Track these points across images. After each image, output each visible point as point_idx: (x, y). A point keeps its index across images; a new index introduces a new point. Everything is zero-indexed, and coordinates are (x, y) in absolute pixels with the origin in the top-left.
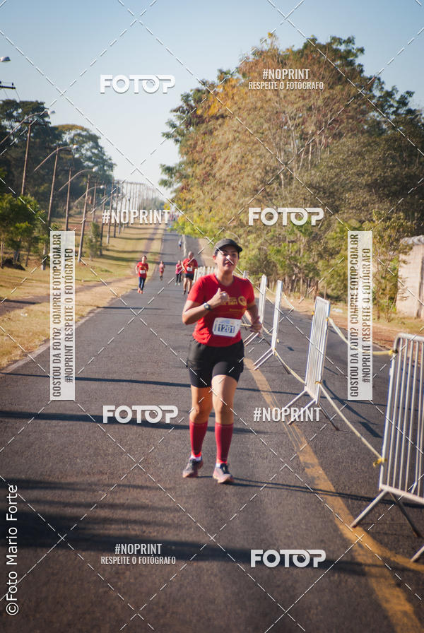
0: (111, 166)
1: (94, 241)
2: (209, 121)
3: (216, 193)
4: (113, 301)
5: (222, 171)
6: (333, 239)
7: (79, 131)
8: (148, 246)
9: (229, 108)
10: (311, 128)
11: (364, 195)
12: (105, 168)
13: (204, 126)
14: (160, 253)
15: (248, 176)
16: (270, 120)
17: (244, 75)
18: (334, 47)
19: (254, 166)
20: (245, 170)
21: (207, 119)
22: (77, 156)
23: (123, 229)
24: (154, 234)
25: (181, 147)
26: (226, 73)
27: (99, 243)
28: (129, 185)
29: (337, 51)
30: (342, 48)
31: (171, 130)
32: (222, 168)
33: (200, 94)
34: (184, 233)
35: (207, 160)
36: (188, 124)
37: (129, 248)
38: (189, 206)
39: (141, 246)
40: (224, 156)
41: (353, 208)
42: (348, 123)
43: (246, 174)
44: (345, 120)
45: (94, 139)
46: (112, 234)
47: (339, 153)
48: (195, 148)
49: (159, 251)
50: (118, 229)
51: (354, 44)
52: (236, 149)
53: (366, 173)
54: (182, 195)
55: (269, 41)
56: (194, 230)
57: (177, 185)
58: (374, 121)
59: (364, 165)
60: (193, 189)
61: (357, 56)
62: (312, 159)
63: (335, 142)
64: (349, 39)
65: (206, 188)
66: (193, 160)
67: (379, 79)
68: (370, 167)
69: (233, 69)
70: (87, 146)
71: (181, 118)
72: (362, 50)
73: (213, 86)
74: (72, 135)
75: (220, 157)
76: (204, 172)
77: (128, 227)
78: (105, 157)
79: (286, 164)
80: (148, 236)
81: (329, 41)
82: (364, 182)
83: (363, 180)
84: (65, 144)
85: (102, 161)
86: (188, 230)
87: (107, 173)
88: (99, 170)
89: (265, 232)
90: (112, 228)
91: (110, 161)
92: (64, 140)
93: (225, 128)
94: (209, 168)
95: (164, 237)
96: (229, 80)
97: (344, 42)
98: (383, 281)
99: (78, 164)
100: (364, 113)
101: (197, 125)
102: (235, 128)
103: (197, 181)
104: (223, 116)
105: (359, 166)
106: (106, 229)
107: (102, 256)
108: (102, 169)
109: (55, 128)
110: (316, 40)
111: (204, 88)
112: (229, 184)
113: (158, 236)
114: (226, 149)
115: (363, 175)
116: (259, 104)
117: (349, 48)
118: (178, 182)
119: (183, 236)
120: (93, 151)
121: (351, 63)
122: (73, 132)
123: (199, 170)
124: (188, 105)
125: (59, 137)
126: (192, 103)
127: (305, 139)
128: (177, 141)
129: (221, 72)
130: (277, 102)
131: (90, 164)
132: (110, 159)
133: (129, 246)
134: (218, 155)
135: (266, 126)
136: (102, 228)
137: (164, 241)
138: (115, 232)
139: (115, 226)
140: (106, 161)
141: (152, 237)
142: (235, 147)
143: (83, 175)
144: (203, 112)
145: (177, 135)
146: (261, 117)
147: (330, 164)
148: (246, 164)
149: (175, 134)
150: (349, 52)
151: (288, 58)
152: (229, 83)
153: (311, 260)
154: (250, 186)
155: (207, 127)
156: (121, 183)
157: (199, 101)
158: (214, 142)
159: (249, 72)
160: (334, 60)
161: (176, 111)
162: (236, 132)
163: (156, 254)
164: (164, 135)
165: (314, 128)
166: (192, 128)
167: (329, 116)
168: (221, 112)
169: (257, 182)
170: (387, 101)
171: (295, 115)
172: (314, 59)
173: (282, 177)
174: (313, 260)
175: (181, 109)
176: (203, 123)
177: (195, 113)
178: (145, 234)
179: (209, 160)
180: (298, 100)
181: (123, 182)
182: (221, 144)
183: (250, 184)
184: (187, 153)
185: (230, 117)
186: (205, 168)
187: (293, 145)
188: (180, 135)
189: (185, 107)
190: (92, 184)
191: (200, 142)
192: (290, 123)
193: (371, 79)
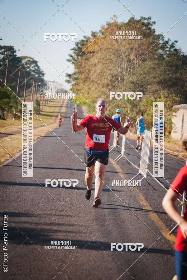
0: (43, 74)
1: (36, 107)
2: (87, 54)
3: (91, 86)
4: (47, 134)
5: (93, 76)
6: (143, 106)
7: (29, 59)
8: (60, 110)
9: (96, 48)
10: (132, 57)
11: (156, 87)
12: (41, 75)
13: (85, 56)
14: (65, 113)
15: (105, 78)
16: (114, 54)
17: (103, 34)
18: (142, 21)
19: (108, 74)
20: (103, 76)
21: (87, 53)
22: (28, 70)
23: (49, 102)
24: (63, 104)
25: (75, 65)
26: (95, 33)
27: (38, 109)
28: (51, 83)
29: (143, 23)
30: (146, 21)
31: (71, 58)
32: (93, 75)
33: (83, 42)
34: (76, 103)
35: (86, 71)
36: (78, 55)
37: (51, 111)
38: (79, 92)
39: (57, 110)
40: (94, 70)
41: (151, 92)
42: (149, 55)
43: (103, 78)
45: (36, 62)
46: (44, 104)
47: (145, 68)
48: (81, 66)
49: (65, 112)
50: (46, 102)
51: (151, 20)
52: (99, 68)
53: (157, 77)
54: (75, 87)
55: (114, 19)
56: (81, 102)
57: (73, 83)
58: (160, 54)
59: (156, 74)
60: (80, 84)
61: (152, 25)
62: (133, 71)
63: (143, 63)
64: (149, 18)
65: (86, 84)
66: (80, 71)
67: (162, 35)
68: (159, 74)
69: (98, 31)
70: (32, 65)
71: (74, 53)
72: (154, 23)
73: (89, 39)
74: (26, 61)
75: (92, 70)
76: (85, 76)
77: (51, 101)
78: (40, 71)
79: (121, 73)
80: (60, 105)
81: (140, 18)
82: (156, 81)
83: (156, 80)
84: (23, 65)
85: (40, 73)
86: (78, 102)
87: (42, 77)
88: (38, 76)
89: (112, 103)
90: (44, 102)
92: (22, 63)
93: (94, 57)
94: (87, 75)
95: (67, 106)
96: (96, 36)
97: (147, 19)
99: (29, 74)
100: (156, 51)
101: (82, 56)
102: (99, 57)
103: (82, 81)
104: (93, 52)
105: (154, 74)
106: (41, 102)
107: (40, 114)
108: (39, 76)
109: (19, 58)
110: (134, 18)
111: (85, 39)
112: (96, 82)
113: (64, 105)
114: (95, 66)
115: (156, 78)
116: (109, 47)
117: (149, 22)
118: (74, 81)
119: (75, 105)
120: (35, 67)
121: (150, 29)
122: (26, 60)
123: (83, 76)
124: (78, 47)
125: (20, 61)
126: (80, 46)
127: (130, 62)
128: (73, 63)
129: (93, 32)
130: (117, 46)
131: (34, 74)
132: (43, 71)
133: (52, 110)
134: (91, 69)
135: (112, 56)
136: (40, 101)
137: (67, 107)
138: (45, 103)
139: (45, 101)
140: (41, 72)
141: (61, 106)
142: (99, 65)
143: (31, 78)
144: (85, 50)
145: (73, 60)
146: (110, 52)
147: (141, 73)
148: (104, 73)
149: (72, 60)
150: (149, 24)
151: (122, 26)
152: (96, 37)
153: (133, 115)
154: (106, 83)
155: (86, 57)
156: (48, 82)
157: (83, 45)
158: (89, 63)
159: (105, 32)
160: (142, 27)
161: (73, 49)
162: (100, 59)
163: (63, 113)
164: (67, 60)
165: (134, 57)
166: (80, 57)
167: (140, 52)
168: (93, 50)
169: (109, 81)
170: (165, 45)
171: (125, 51)
172: (133, 26)
173: (120, 79)
174: (134, 115)
175: (75, 49)
176: (85, 55)
177: (81, 50)
178: (59, 104)
179: (87, 71)
180: (126, 45)
181: (49, 81)
182: (93, 64)
183: (106, 82)
184: (78, 68)
185: (96, 52)
186: (85, 75)
187: (125, 64)
188: (74, 60)
189: (77, 48)
190: (35, 82)
191: (83, 64)
192: (123, 55)
193: (159, 35)
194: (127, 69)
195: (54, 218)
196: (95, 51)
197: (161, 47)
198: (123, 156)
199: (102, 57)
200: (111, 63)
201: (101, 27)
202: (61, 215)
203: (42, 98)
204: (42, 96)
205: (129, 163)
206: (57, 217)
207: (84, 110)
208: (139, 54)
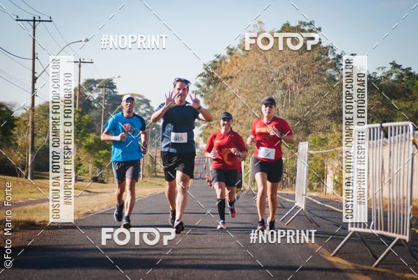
1: (151, 166)
2: (222, 81)
7: (137, 98)
9: (235, 71)
10: (289, 81)
11: (327, 122)
13: (220, 84)
15: (250, 115)
16: (262, 78)
17: (243, 50)
18: (301, 28)
25: (205, 100)
26: (231, 50)
29: (302, 30)
30: (306, 28)
31: (198, 89)
32: (232, 111)
33: (215, 64)
35: (222, 106)
36: (209, 84)
40: (233, 104)
41: (320, 130)
42: (313, 77)
44: (312, 75)
48: (214, 99)
51: (314, 25)
53: (327, 107)
55: (259, 27)
58: (331, 75)
59: (326, 102)
60: (214, 127)
61: (316, 33)
62: (291, 102)
63: (306, 89)
64: (311, 22)
66: (213, 107)
67: (332, 47)
68: (329, 103)
69: (236, 46)
70: (142, 107)
71: (203, 81)
72: (319, 29)
73: (224, 58)
75: (231, 104)
81: (298, 24)
82: (327, 114)
83: (325, 113)
93: (233, 85)
96: (234, 54)
97: (308, 24)
100: (323, 70)
101: (214, 84)
102: (240, 84)
104: (231, 77)
105: (322, 103)
106: (158, 160)
107: (156, 176)
109: (121, 96)
110: (289, 24)
111: (218, 60)
114: (234, 98)
115: (326, 109)
116: (254, 68)
117: (311, 28)
120: (147, 109)
124: (208, 72)
126: (210, 70)
127: (286, 89)
128: (202, 97)
129: (229, 49)
130: (266, 66)
134: (229, 103)
135: (259, 82)
144: (218, 75)
145: (202, 92)
146: (256, 76)
149: (200, 91)
150: (311, 31)
152: (234, 56)
157: (215, 68)
158: (226, 95)
161: (200, 76)
162: (241, 86)
165: (292, 81)
166: (211, 87)
167: (301, 72)
168: (230, 74)
170: (338, 61)
171: (279, 73)
175: (203, 74)
176: (218, 82)
177: (213, 76)
180: (279, 63)
182: (231, 96)
185: (236, 77)
188: (204, 92)
189: (206, 73)
191: (217, 95)
192: (275, 79)
193: (326, 48)
194: (282, 100)
196: (234, 75)
197: (331, 65)
199: (245, 84)
200: (258, 92)
201: (241, 40)
208: (299, 77)
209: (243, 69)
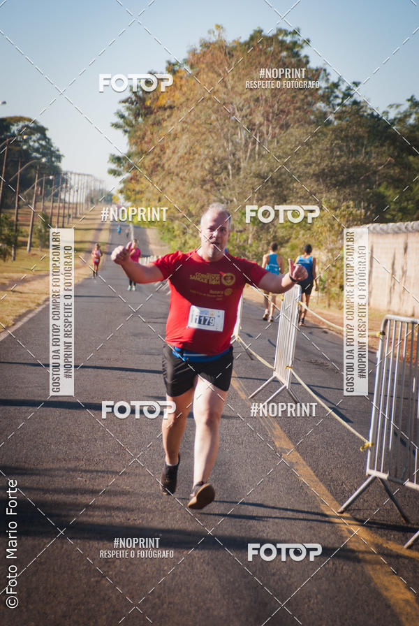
0: (59, 158)
1: (43, 231)
2: (158, 111)
3: (165, 184)
5: (171, 161)
6: (283, 227)
7: (26, 123)
8: (96, 236)
9: (178, 97)
10: (258, 119)
11: (309, 186)
12: (53, 159)
13: (153, 116)
14: (107, 244)
15: (197, 166)
16: (218, 111)
17: (192, 67)
18: (280, 38)
19: (203, 157)
20: (193, 160)
21: (155, 110)
22: (25, 147)
23: (71, 219)
24: (103, 224)
25: (130, 138)
26: (174, 65)
27: (47, 233)
28: (77, 176)
29: (282, 42)
30: (288, 39)
31: (121, 121)
32: (170, 158)
35: (155, 151)
36: (137, 115)
38: (138, 196)
39: (89, 236)
40: (172, 147)
41: (301, 197)
42: (295, 114)
43: (194, 165)
44: (293, 112)
45: (42, 130)
46: (61, 225)
47: (287, 142)
48: (143, 138)
49: (107, 241)
50: (66, 220)
51: (299, 35)
52: (184, 142)
53: (314, 162)
54: (131, 186)
55: (216, 33)
57: (126, 175)
58: (321, 112)
59: (312, 155)
60: (142, 180)
61: (302, 47)
62: (259, 149)
63: (283, 132)
64: (295, 30)
65: (155, 179)
66: (142, 150)
67: (325, 70)
68: (317, 157)
69: (180, 61)
70: (34, 137)
71: (128, 109)
72: (307, 42)
74: (20, 126)
75: (168, 147)
76: (152, 162)
77: (76, 218)
78: (52, 149)
79: (234, 154)
80: (96, 227)
81: (275, 32)
82: (311, 172)
83: (311, 170)
84: (13, 135)
85: (51, 153)
87: (55, 164)
88: (48, 162)
90: (61, 219)
91: (57, 153)
92: (12, 131)
93: (173, 119)
94: (158, 159)
95: (112, 228)
96: (178, 71)
97: (290, 33)
98: (333, 269)
99: (25, 156)
100: (310, 104)
101: (145, 116)
102: (183, 119)
103: (145, 172)
104: (171, 107)
105: (307, 156)
106: (54, 219)
108: (50, 161)
109: (4, 120)
110: (262, 31)
112: (177, 175)
113: (106, 227)
114: (174, 139)
115: (311, 165)
117: (295, 39)
118: (127, 172)
120: (41, 142)
121: (297, 55)
122: (21, 124)
123: (147, 161)
124: (136, 96)
125: (7, 128)
126: (140, 94)
127: (252, 130)
128: (126, 131)
129: (169, 63)
130: (224, 93)
131: (38, 155)
132: (58, 151)
133: (78, 236)
134: (166, 146)
135: (213, 117)
136: (51, 218)
137: (112, 231)
138: (63, 222)
139: (64, 217)
140: (54, 152)
141: (100, 227)
142: (184, 137)
143: (32, 166)
144: (152, 103)
145: (125, 125)
146: (209, 108)
147: (278, 154)
148: (194, 154)
149: (123, 124)
150: (295, 43)
151: (234, 49)
152: (178, 74)
153: (260, 249)
154: (198, 176)
155: (155, 118)
156: (69, 174)
158: (162, 133)
159: (197, 63)
160: (281, 52)
161: (124, 102)
162: (185, 122)
163: (104, 244)
164: (113, 125)
165: (261, 119)
166: (140, 119)
167: (276, 106)
168: (170, 103)
169: (205, 173)
170: (333, 92)
171: (243, 106)
172: (261, 50)
173: (230, 167)
174: (263, 249)
175: (129, 100)
176: (152, 113)
177: (144, 104)
178: (93, 224)
179: (157, 150)
180: (245, 91)
181: (71, 173)
182: (170, 134)
183: (198, 174)
184: (136, 144)
185: (178, 108)
186: (153, 159)
187: (241, 136)
188: (129, 126)
189: (134, 98)
190: (41, 175)
191: (148, 133)
192: (237, 113)
193: (317, 70)
194: (246, 145)
195: (82, 477)
196: (175, 104)
197: (323, 96)
198: (236, 339)
199: (191, 119)
200: (210, 132)
201: (189, 52)
202: (97, 472)
203: (56, 211)
204: (56, 206)
205: (250, 355)
206: (89, 475)
207: (150, 237)
208: (273, 112)
209: (190, 97)
